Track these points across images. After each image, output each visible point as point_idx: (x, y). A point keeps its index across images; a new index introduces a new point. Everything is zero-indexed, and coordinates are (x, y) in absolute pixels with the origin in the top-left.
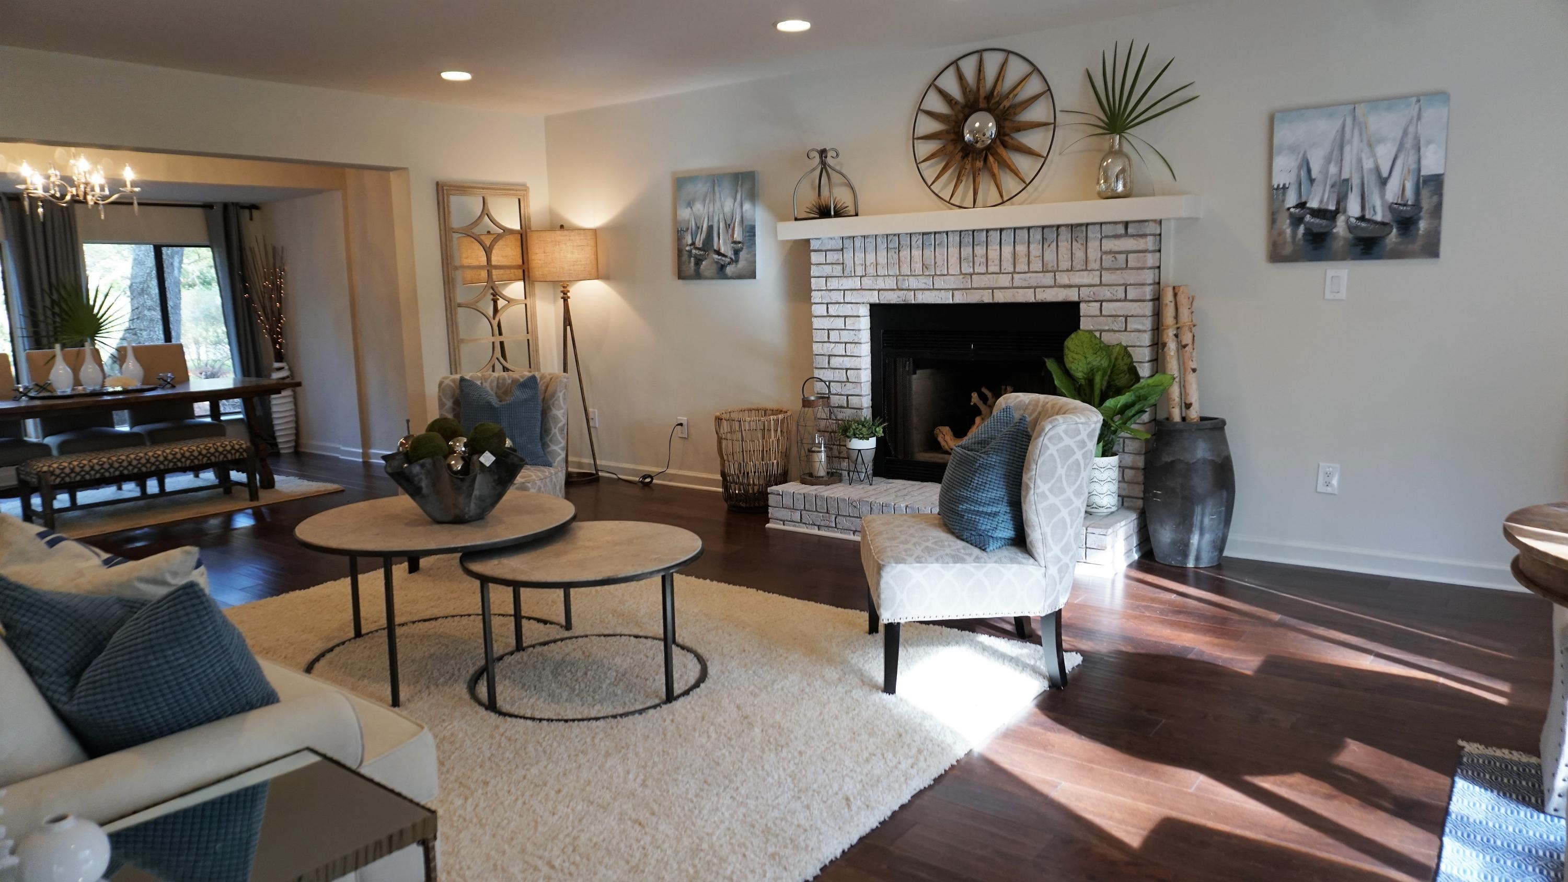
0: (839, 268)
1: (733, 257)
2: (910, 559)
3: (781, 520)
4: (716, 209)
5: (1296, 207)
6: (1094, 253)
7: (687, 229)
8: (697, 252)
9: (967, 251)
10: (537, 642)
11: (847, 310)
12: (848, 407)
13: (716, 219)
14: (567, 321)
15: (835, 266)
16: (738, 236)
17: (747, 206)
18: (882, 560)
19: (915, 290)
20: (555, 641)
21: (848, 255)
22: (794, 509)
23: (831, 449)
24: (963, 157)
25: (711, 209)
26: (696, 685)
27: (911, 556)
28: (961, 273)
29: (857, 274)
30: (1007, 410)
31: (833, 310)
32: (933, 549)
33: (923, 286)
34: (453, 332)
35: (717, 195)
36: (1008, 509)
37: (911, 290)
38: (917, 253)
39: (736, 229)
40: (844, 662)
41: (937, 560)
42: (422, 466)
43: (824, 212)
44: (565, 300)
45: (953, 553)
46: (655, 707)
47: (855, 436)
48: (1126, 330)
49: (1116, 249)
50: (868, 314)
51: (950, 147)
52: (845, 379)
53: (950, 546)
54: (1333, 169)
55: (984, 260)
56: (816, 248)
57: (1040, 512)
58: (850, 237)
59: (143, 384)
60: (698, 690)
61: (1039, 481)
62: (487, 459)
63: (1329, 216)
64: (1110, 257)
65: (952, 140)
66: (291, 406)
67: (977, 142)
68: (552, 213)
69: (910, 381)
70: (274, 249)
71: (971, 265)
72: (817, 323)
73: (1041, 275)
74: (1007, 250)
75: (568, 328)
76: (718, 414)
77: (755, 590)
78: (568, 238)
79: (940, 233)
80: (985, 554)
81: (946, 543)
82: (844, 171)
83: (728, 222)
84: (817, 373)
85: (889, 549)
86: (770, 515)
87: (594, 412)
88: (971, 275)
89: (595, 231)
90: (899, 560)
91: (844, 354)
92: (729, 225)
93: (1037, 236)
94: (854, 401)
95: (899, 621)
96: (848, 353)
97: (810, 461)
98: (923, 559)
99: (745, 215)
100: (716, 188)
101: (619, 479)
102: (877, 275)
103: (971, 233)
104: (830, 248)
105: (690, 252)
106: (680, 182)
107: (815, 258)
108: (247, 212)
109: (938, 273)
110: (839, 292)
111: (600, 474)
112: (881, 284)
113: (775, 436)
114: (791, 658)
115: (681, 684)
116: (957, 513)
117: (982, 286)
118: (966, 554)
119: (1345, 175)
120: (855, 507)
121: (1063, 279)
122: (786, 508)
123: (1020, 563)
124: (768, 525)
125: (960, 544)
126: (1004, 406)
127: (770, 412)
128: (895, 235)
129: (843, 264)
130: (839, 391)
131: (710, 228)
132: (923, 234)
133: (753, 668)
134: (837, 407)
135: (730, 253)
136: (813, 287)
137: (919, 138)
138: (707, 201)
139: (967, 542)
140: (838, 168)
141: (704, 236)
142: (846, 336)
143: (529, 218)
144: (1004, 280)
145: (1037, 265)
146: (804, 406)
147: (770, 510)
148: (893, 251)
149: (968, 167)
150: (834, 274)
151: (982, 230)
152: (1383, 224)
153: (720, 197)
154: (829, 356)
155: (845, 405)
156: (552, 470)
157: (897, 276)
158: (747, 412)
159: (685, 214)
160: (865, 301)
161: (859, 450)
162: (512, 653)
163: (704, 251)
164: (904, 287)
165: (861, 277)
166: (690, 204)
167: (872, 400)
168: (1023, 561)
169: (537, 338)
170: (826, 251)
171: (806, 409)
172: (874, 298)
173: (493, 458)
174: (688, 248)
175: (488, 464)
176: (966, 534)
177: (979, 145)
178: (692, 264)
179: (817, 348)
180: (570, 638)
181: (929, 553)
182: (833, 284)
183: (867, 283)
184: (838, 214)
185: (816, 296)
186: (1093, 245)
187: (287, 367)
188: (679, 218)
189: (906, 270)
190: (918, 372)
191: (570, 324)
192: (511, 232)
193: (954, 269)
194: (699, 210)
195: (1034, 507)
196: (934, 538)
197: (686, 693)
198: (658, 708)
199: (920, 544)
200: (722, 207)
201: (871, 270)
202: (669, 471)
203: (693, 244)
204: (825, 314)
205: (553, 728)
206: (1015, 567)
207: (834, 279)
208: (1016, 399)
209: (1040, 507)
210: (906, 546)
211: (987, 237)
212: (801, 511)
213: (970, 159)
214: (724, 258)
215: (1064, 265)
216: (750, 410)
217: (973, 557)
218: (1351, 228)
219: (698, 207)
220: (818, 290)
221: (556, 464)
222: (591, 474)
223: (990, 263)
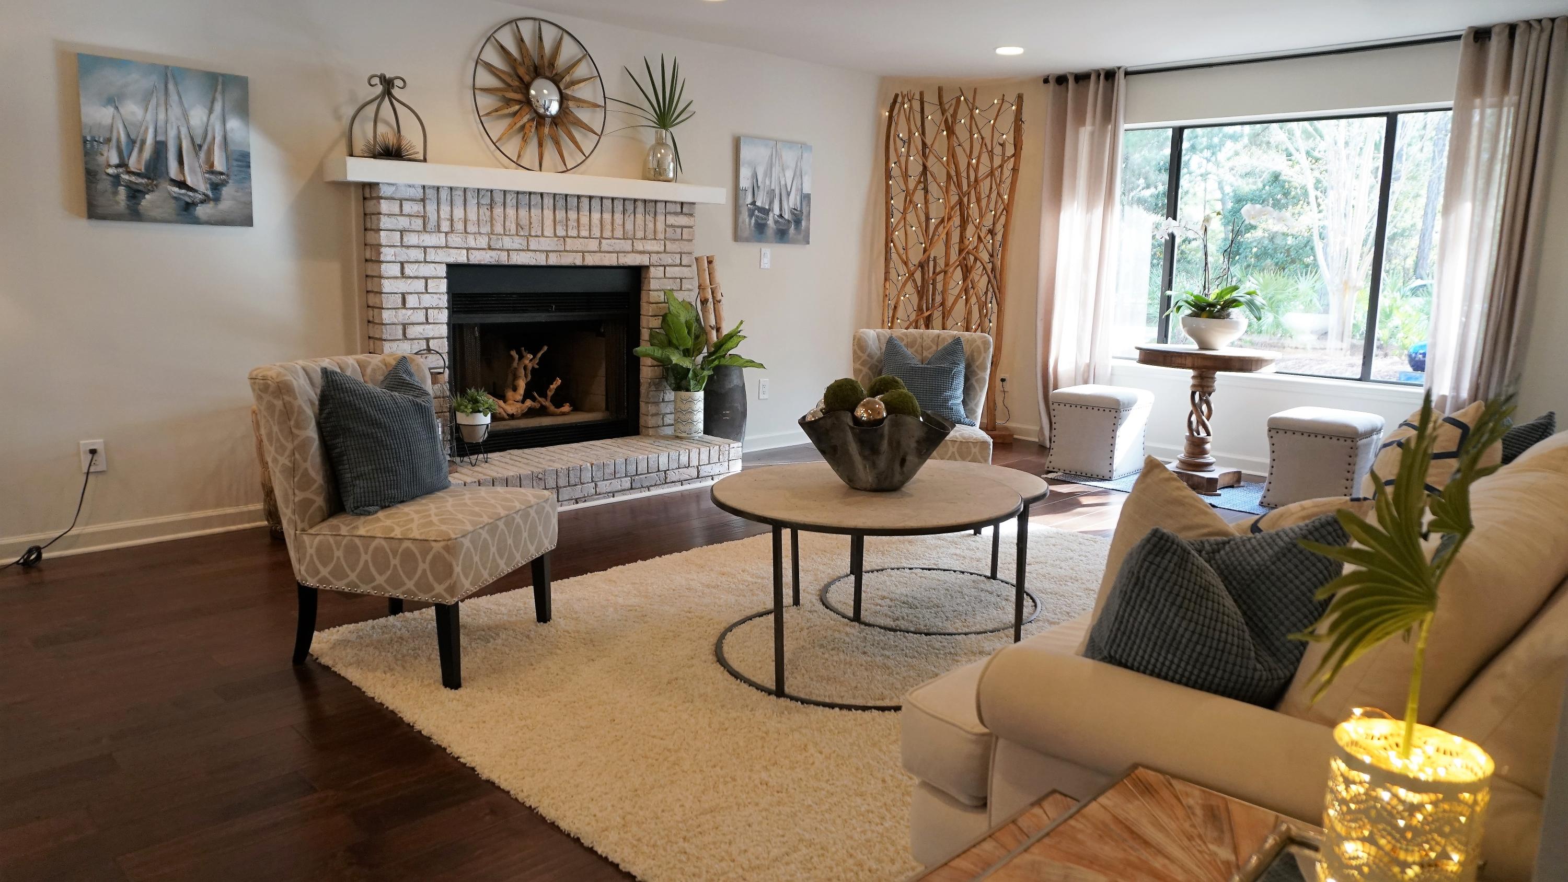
1: (210, 193)
4: (172, 118)
5: (751, 204)
6: (660, 226)
7: (109, 140)
8: (133, 179)
9: (560, 215)
11: (429, 270)
13: (172, 133)
15: (413, 219)
16: (218, 164)
17: (234, 124)
19: (509, 250)
21: (430, 208)
24: (530, 120)
25: (162, 116)
28: (555, 235)
29: (441, 230)
31: (410, 270)
35: (174, 97)
37: (504, 250)
38: (511, 212)
39: (214, 153)
48: (681, 289)
49: (676, 224)
50: (446, 275)
54: (768, 182)
55: (576, 224)
56: (386, 195)
58: (433, 188)
63: (766, 212)
64: (671, 229)
72: (387, 286)
73: (623, 241)
74: (596, 216)
79: (535, 193)
82: (411, 107)
83: (199, 141)
88: (564, 238)
91: (425, 321)
92: (200, 146)
93: (619, 207)
96: (430, 321)
99: (230, 135)
100: (171, 86)
102: (480, 233)
104: (407, 197)
105: (117, 177)
106: (81, 63)
107: (386, 207)
109: (533, 234)
110: (418, 249)
112: (470, 242)
117: (575, 249)
119: (773, 187)
121: (639, 246)
128: (487, 190)
129: (424, 217)
132: (518, 193)
135: (203, 187)
136: (383, 242)
137: (479, 90)
138: (153, 102)
141: (146, 155)
142: (427, 301)
144: (593, 245)
145: (619, 233)
148: (484, 207)
149: (533, 130)
150: (413, 228)
152: (788, 221)
153: (180, 102)
157: (489, 235)
159: (97, 114)
160: (443, 260)
163: (149, 178)
165: (446, 233)
170: (401, 200)
174: (109, 171)
179: (387, 316)
182: (412, 239)
183: (454, 240)
185: (386, 254)
186: (660, 218)
188: (87, 120)
189: (499, 229)
193: (549, 231)
194: (133, 113)
200: (185, 115)
201: (459, 226)
203: (123, 164)
204: (399, 275)
207: (412, 234)
211: (578, 203)
213: (535, 123)
214: (191, 194)
215: (640, 234)
218: (776, 222)
219: (132, 110)
220: (390, 246)
223: (581, 228)
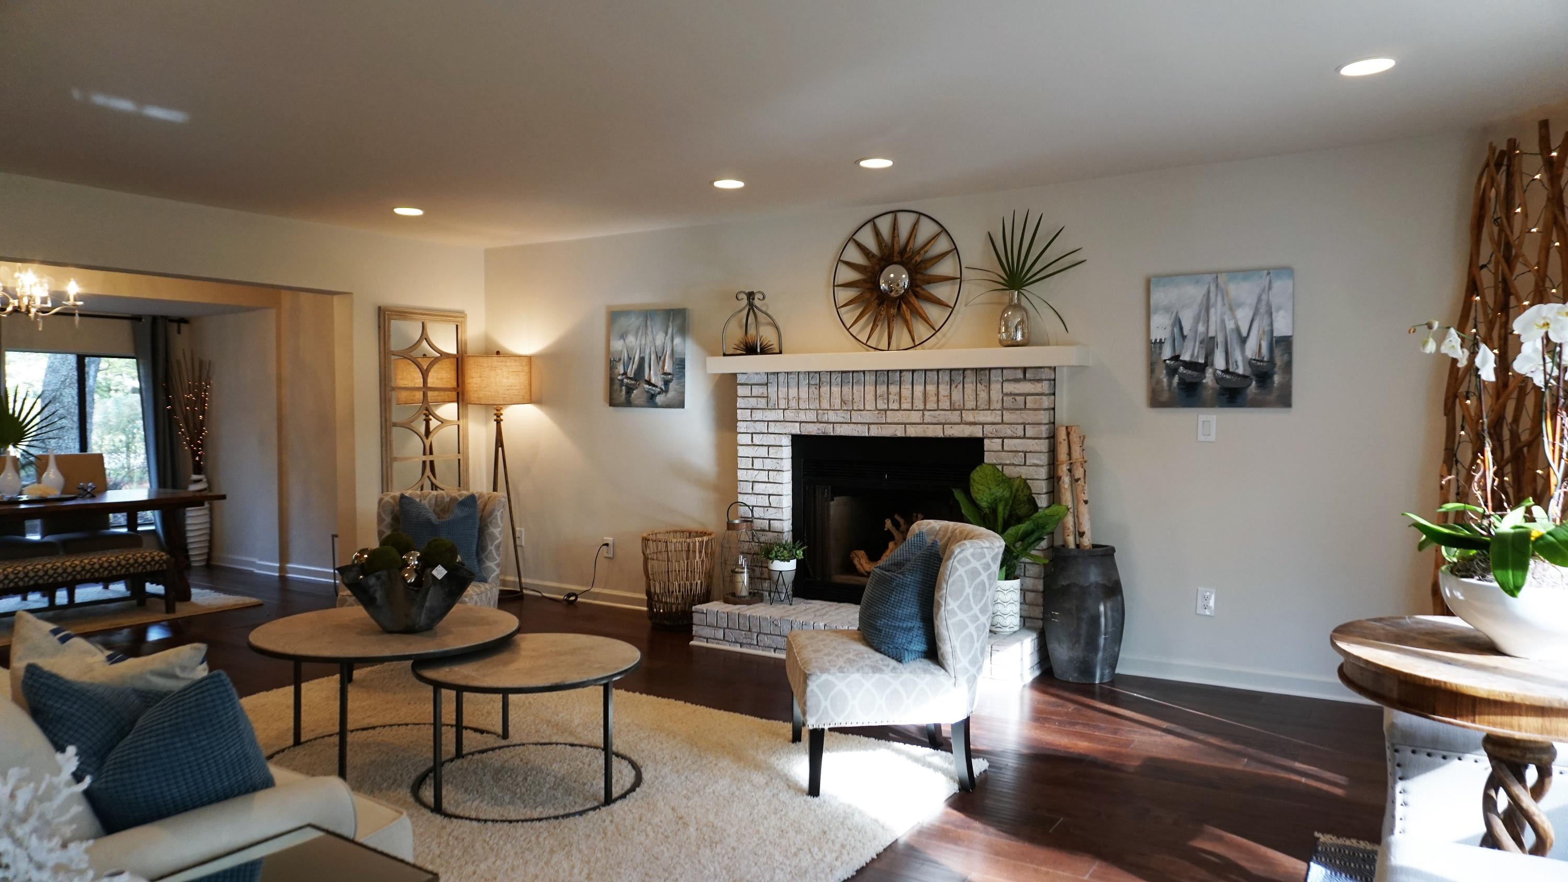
0: (764, 401)
1: (663, 387)
2: (833, 670)
3: (704, 638)
4: (648, 342)
5: (1171, 359)
6: (996, 395)
7: (620, 360)
8: (629, 381)
9: (882, 389)
10: (475, 750)
11: (770, 440)
12: (769, 530)
13: (647, 352)
14: (499, 442)
15: (759, 399)
16: (668, 368)
17: (677, 340)
18: (809, 670)
19: (834, 423)
20: (493, 749)
21: (772, 390)
22: (717, 627)
23: (753, 570)
24: (879, 305)
25: (643, 342)
26: (632, 789)
27: (835, 666)
28: (876, 409)
29: (780, 407)
30: (920, 535)
31: (757, 439)
32: (854, 661)
33: (842, 420)
34: (386, 450)
35: (650, 329)
36: (921, 625)
37: (830, 423)
38: (836, 390)
39: (667, 361)
40: (770, 768)
41: (858, 670)
42: (378, 578)
43: (750, 349)
44: (498, 422)
45: (873, 664)
46: (594, 809)
47: (776, 558)
48: (1025, 465)
49: (1017, 391)
50: (790, 444)
51: (868, 295)
52: (768, 504)
53: (869, 658)
54: (1201, 328)
55: (897, 398)
56: (742, 382)
57: (950, 626)
58: (774, 373)
59: (63, 493)
60: (634, 794)
61: (949, 600)
62: (440, 572)
63: (1200, 368)
64: (1010, 398)
65: (869, 289)
66: (207, 519)
67: (891, 291)
68: (488, 339)
69: (828, 507)
70: (201, 363)
71: (886, 401)
72: (742, 451)
73: (949, 412)
74: (919, 389)
75: (500, 449)
76: (645, 535)
77: (683, 702)
78: (504, 364)
79: (857, 372)
80: (901, 665)
81: (866, 656)
82: (769, 312)
83: (659, 355)
84: (741, 498)
85: (814, 660)
86: (694, 633)
87: (521, 531)
88: (886, 411)
89: (530, 358)
90: (823, 670)
91: (767, 480)
92: (660, 358)
93: (945, 377)
94: (776, 525)
95: (823, 727)
96: (771, 480)
97: (733, 582)
98: (845, 670)
99: (675, 348)
100: (648, 323)
101: (544, 597)
102: (799, 409)
103: (886, 373)
104: (755, 382)
105: (622, 381)
106: (614, 316)
107: (741, 391)
108: (175, 325)
109: (855, 408)
110: (763, 423)
111: (525, 591)
112: (802, 416)
113: (700, 557)
114: (720, 765)
115: (617, 789)
116: (874, 627)
117: (896, 421)
118: (884, 665)
119: (1212, 334)
120: (776, 625)
121: (969, 417)
122: (709, 626)
123: (932, 673)
124: (692, 643)
125: (878, 656)
126: (917, 532)
127: (694, 534)
128: (816, 372)
129: (767, 397)
130: (762, 515)
131: (642, 360)
132: (843, 372)
133: (686, 774)
134: (760, 531)
135: (660, 384)
136: (739, 418)
137: (838, 286)
138: (639, 335)
139: (885, 654)
140: (764, 309)
141: (635, 366)
142: (769, 464)
143: (466, 344)
144: (915, 417)
145: (945, 404)
146: (728, 529)
147: (694, 628)
148: (814, 387)
149: (883, 313)
150: (759, 406)
151: (896, 371)
152: (1244, 376)
153: (652, 332)
154: (753, 482)
155: (767, 529)
156: (487, 586)
157: (817, 410)
158: (672, 534)
159: (618, 345)
160: (787, 432)
161: (781, 572)
162: (452, 760)
163: (636, 380)
164: (824, 420)
165: (784, 410)
166: (623, 336)
167: (793, 524)
168: (936, 672)
169: (467, 459)
170: (751, 385)
171: (730, 532)
172: (796, 429)
173: (446, 572)
174: (620, 377)
175: (440, 577)
176: (884, 648)
177: (893, 294)
178: (624, 392)
179: (741, 475)
180: (508, 746)
181: (850, 663)
182: (758, 415)
183: (790, 415)
184: (764, 351)
185: (741, 427)
186: (996, 387)
187: (205, 480)
188: (612, 349)
189: (825, 405)
190: (835, 499)
191: (502, 446)
192: (448, 356)
193: (870, 405)
194: (631, 342)
195: (944, 622)
196: (855, 650)
197: (623, 796)
198: (598, 810)
199: (842, 656)
200: (654, 340)
201: (793, 404)
202: (594, 590)
203: (625, 373)
204: (750, 443)
205: (498, 827)
206: (928, 677)
207: (758, 411)
208: (927, 525)
209: (950, 622)
210: (829, 658)
211: (900, 377)
212: (724, 629)
213: (885, 306)
214: (654, 388)
215: (970, 404)
216: (675, 532)
217: (891, 667)
218: (1218, 379)
219: (631, 339)
220: (743, 421)
221: (490, 580)
222: (515, 592)
223: (903, 400)
